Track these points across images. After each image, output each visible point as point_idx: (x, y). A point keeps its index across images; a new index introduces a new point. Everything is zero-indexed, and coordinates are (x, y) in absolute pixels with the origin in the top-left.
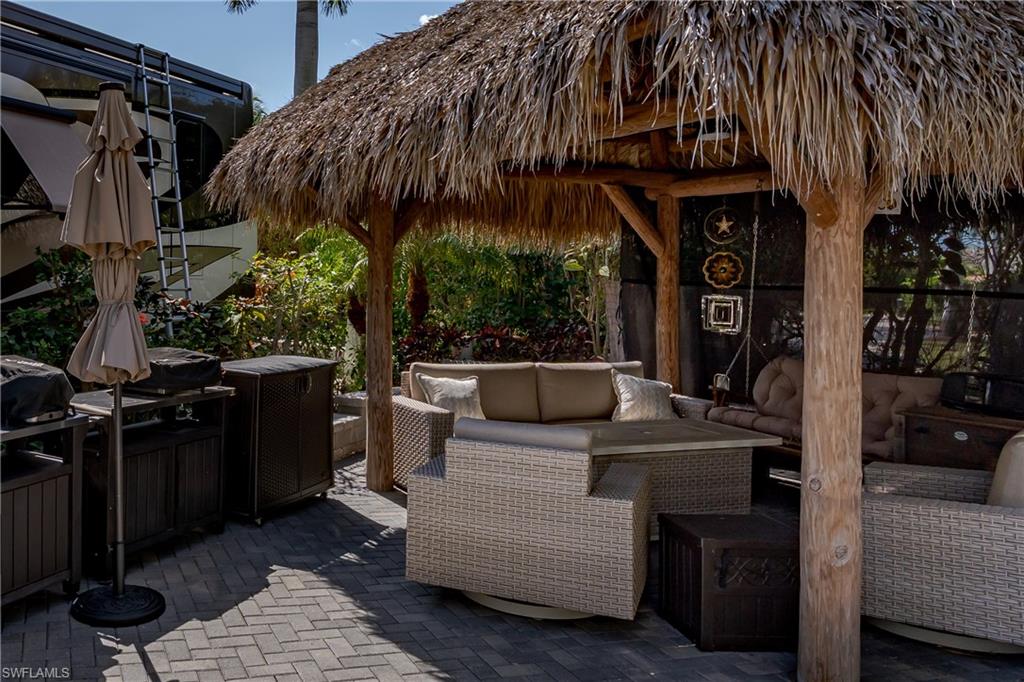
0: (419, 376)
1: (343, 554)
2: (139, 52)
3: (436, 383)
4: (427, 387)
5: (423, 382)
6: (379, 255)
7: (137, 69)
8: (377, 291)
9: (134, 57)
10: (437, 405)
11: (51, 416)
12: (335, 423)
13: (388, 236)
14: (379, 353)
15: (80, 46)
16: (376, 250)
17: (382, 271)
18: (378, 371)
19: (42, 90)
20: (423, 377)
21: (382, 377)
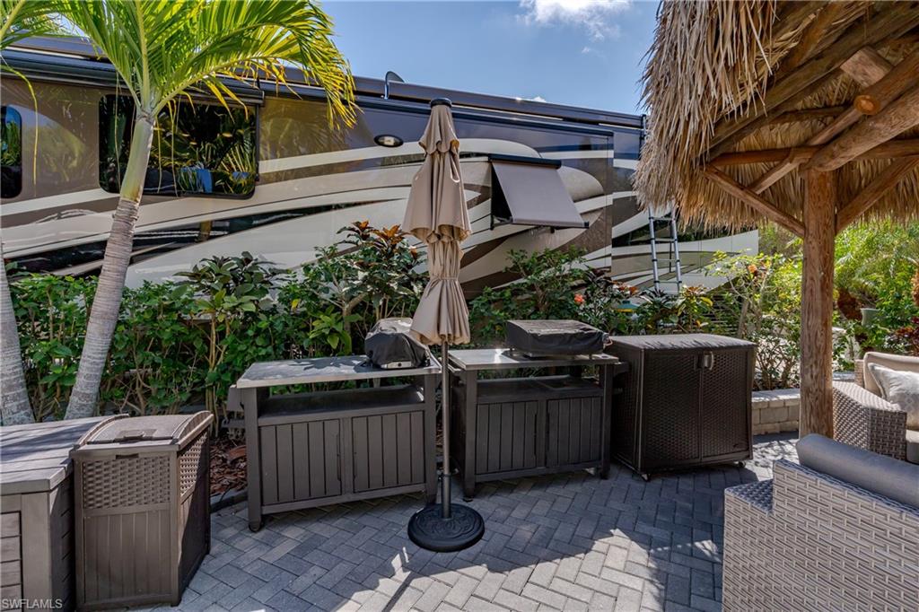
0: (873, 367)
1: (700, 541)
2: (642, 120)
3: (893, 376)
4: (882, 378)
5: (877, 374)
6: (814, 244)
7: (641, 132)
8: (812, 279)
9: (639, 124)
10: (893, 400)
11: (400, 365)
12: (754, 400)
13: (826, 225)
14: (813, 339)
15: (596, 123)
16: (810, 239)
17: (817, 261)
18: (811, 357)
19: (535, 149)
20: (877, 368)
21: (816, 363)
